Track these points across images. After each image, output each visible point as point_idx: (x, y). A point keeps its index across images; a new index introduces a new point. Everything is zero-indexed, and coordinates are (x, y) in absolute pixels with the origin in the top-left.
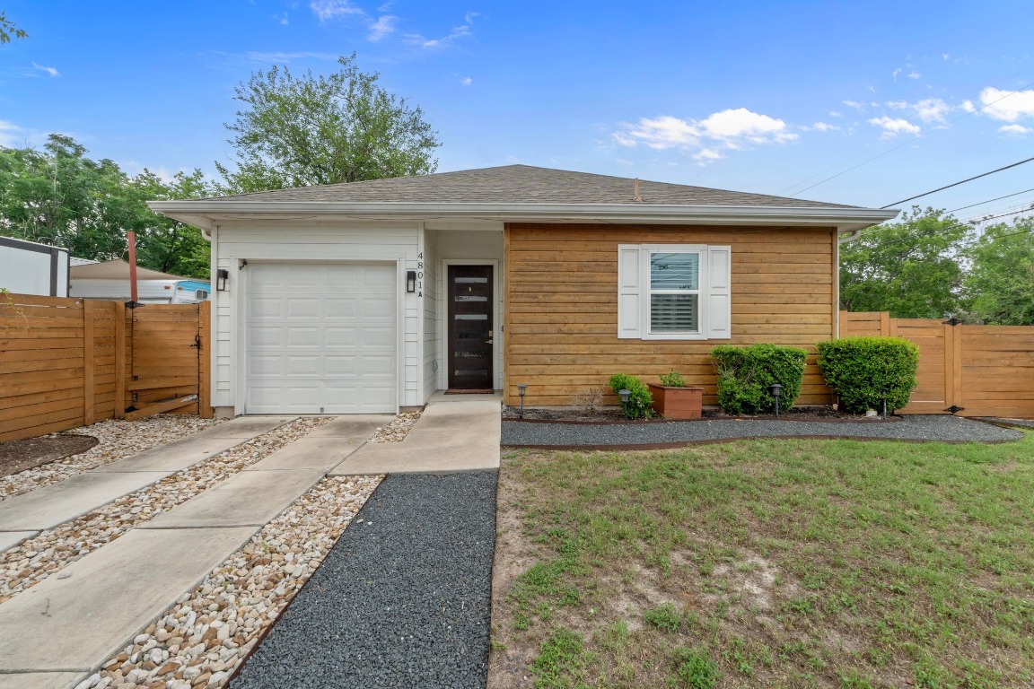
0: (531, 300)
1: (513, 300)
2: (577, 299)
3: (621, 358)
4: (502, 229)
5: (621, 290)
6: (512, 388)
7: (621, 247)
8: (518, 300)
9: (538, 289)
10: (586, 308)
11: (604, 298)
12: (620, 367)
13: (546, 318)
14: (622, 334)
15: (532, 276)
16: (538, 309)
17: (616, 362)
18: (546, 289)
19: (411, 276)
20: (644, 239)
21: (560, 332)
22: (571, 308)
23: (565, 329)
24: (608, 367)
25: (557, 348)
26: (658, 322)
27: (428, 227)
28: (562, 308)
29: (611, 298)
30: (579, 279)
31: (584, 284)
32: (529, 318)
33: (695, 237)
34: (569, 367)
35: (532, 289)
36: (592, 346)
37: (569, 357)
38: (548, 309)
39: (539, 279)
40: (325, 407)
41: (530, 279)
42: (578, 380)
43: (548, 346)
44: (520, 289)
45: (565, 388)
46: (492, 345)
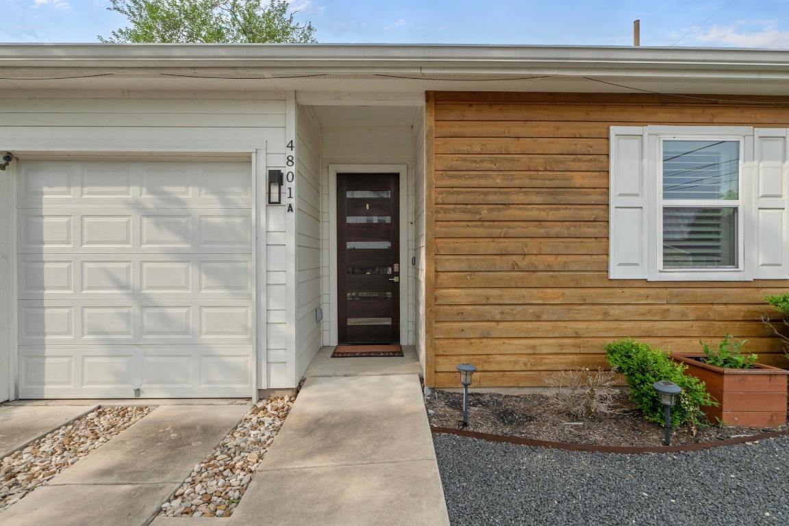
0: (468, 216)
1: (440, 216)
2: (543, 215)
3: (615, 311)
4: (422, 102)
5: (614, 201)
6: (440, 359)
7: (614, 130)
8: (449, 216)
9: (481, 198)
10: (556, 229)
11: (587, 213)
12: (613, 325)
13: (493, 246)
14: (616, 273)
15: (471, 178)
16: (480, 231)
17: (606, 317)
18: (492, 198)
19: (276, 178)
20: (651, 118)
21: (515, 268)
22: (532, 229)
23: (524, 263)
24: (593, 326)
25: (510, 295)
26: (674, 252)
27: (307, 101)
28: (518, 229)
29: (598, 212)
30: (548, 183)
31: (554, 190)
32: (466, 246)
33: (732, 114)
34: (531, 325)
35: (470, 198)
36: (567, 291)
37: (531, 309)
38: (497, 232)
39: (482, 182)
40: (143, 386)
41: (468, 183)
42: (545, 346)
43: (496, 292)
44: (452, 199)
45: (525, 359)
46: (398, 283)
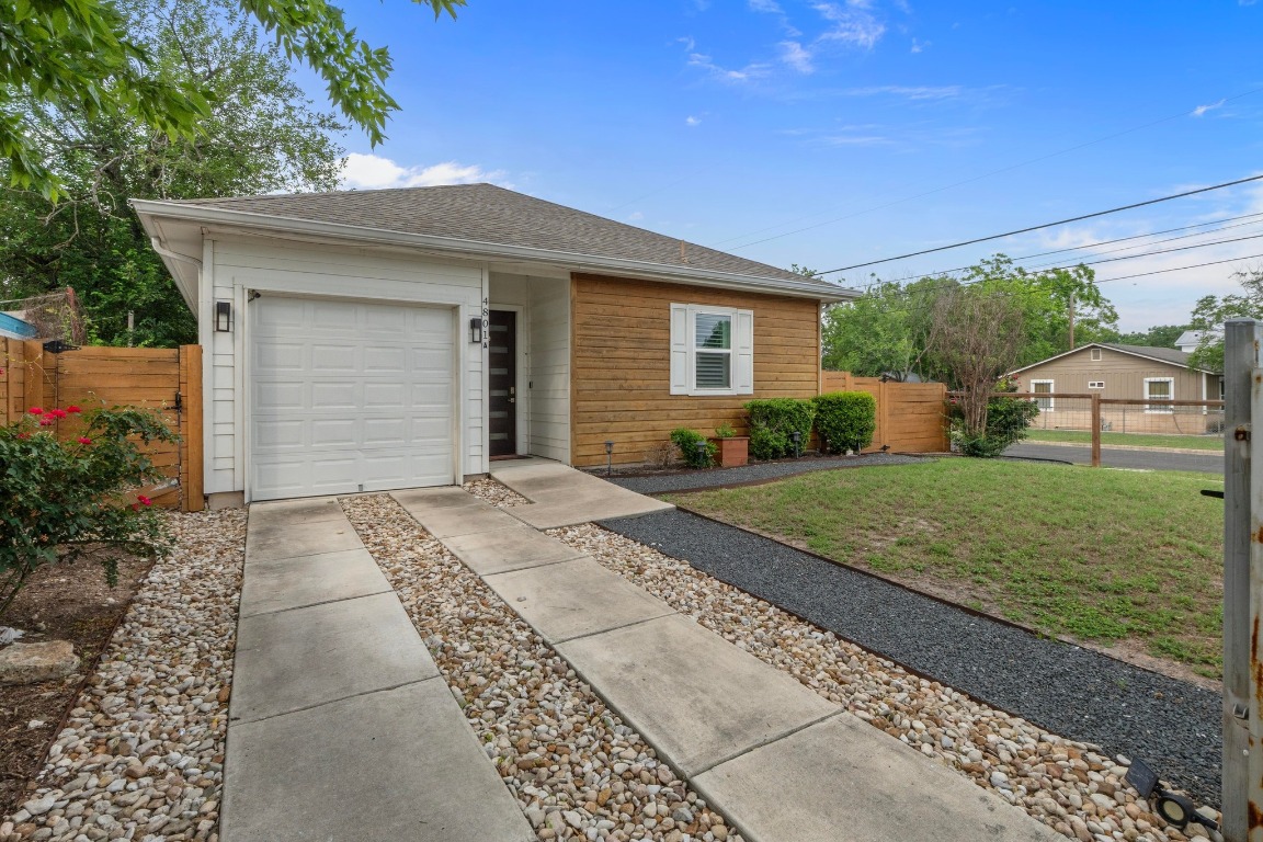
0: (595, 355)
1: (580, 354)
2: (636, 355)
3: (673, 414)
4: (568, 278)
5: (673, 348)
7: (673, 305)
8: (584, 354)
9: (603, 344)
10: (643, 364)
11: (659, 355)
12: (672, 422)
13: (609, 374)
14: (674, 391)
15: (597, 330)
16: (602, 364)
17: (668, 418)
18: (609, 344)
19: (475, 324)
20: (690, 299)
21: (621, 388)
22: (630, 364)
23: (625, 385)
24: (662, 423)
25: (619, 405)
26: (703, 379)
27: (495, 269)
28: (623, 363)
29: (664, 354)
30: (639, 336)
31: (642, 340)
32: (595, 373)
33: (727, 300)
34: (630, 424)
35: (597, 343)
36: (649, 402)
37: (630, 414)
38: (610, 365)
39: (604, 333)
40: (365, 483)
41: (594, 333)
42: (637, 436)
43: (610, 403)
44: (585, 343)
45: (626, 445)
46: (514, 404)
